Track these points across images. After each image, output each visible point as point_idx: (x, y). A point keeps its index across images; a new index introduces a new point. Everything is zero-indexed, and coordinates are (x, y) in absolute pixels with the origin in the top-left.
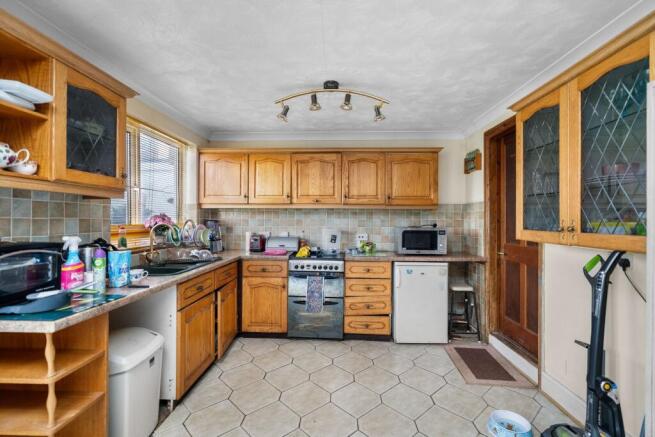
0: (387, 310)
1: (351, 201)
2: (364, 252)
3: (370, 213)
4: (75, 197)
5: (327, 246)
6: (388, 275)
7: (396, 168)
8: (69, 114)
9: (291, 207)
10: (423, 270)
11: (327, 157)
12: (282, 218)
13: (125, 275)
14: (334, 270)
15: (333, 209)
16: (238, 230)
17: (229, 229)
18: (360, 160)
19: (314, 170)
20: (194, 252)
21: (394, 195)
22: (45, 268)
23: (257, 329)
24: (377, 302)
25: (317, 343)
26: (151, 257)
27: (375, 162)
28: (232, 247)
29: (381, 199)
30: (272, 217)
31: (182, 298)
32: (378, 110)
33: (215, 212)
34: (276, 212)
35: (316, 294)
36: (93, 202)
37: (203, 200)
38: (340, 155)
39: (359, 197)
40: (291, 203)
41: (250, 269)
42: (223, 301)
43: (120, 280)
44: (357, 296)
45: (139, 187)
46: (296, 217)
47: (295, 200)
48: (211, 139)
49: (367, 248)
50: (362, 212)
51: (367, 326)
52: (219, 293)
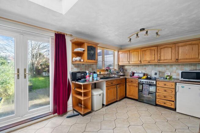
0: (173, 99)
1: (161, 61)
2: (166, 79)
3: (171, 65)
4: (91, 64)
5: (153, 76)
6: (174, 87)
7: (180, 48)
8: (88, 51)
9: (141, 64)
10: (190, 87)
11: (152, 48)
12: (140, 67)
13: (96, 78)
14: (152, 83)
15: (156, 64)
16: (128, 71)
17: (126, 70)
18: (164, 48)
19: (148, 53)
20: (113, 75)
21: (179, 58)
22: (85, 76)
23: (130, 97)
24: (169, 96)
25: (146, 105)
26: (105, 76)
27: (171, 47)
28: (127, 75)
29: (173, 60)
30: (137, 67)
31: (107, 84)
32: (157, 33)
33: (123, 66)
34: (138, 66)
35: (146, 90)
36: (94, 65)
37: (119, 63)
38: (157, 47)
39: (164, 60)
40: (141, 63)
41: (129, 81)
42: (119, 87)
43: (95, 79)
44: (161, 92)
45: (104, 61)
46: (144, 67)
47: (142, 62)
48: (122, 48)
49: (168, 78)
50: (168, 65)
51: (165, 103)
52: (118, 85)
